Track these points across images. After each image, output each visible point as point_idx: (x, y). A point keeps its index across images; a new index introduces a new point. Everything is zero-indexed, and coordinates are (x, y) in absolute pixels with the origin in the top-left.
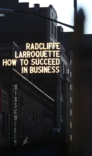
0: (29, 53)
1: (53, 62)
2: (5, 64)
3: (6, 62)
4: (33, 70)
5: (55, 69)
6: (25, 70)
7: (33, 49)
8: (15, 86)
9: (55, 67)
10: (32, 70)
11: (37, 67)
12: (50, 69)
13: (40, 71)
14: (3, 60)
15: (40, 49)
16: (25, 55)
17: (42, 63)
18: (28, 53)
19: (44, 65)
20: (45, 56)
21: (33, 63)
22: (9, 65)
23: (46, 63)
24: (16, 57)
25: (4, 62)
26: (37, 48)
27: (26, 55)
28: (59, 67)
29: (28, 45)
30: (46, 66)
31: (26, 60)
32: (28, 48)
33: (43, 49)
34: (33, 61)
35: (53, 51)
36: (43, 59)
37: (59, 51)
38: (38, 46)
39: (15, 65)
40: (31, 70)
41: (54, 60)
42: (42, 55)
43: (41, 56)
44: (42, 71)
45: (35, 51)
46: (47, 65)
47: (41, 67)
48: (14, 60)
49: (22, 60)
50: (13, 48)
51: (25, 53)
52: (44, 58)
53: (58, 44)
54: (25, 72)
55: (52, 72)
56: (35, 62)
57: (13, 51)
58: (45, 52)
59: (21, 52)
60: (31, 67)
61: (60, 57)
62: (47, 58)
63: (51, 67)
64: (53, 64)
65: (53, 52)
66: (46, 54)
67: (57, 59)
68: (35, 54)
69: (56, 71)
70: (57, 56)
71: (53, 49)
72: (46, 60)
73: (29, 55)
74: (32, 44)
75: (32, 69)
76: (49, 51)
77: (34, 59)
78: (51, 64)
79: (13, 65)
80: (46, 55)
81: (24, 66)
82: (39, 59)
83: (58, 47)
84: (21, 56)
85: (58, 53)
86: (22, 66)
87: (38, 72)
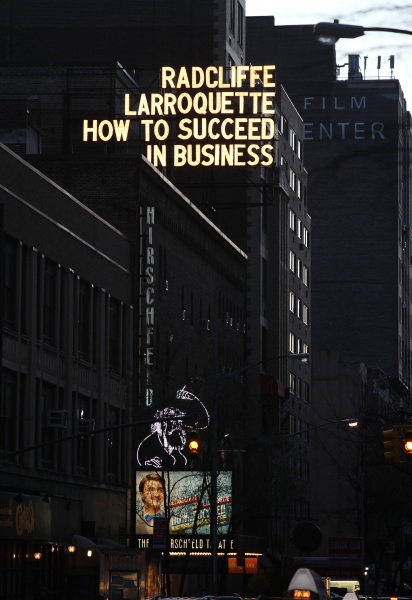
1: (252, 129)
2: (90, 135)
3: (92, 130)
4: (186, 156)
5: (258, 152)
6: (157, 156)
7: (183, 86)
8: (148, 212)
9: (257, 147)
10: (182, 156)
11: (198, 147)
12: (241, 154)
13: (207, 159)
14: (86, 122)
15: (210, 86)
16: (158, 105)
18: (166, 99)
19: (221, 141)
20: (224, 111)
21: (185, 133)
22: (106, 139)
23: (228, 134)
24: (128, 112)
25: (86, 130)
26: (198, 82)
27: (162, 106)
29: (168, 73)
30: (228, 143)
31: (161, 121)
32: (167, 81)
33: (220, 86)
34: (186, 125)
35: (251, 94)
36: (217, 121)
37: (273, 94)
38: (202, 75)
39: (125, 139)
40: (177, 156)
41: (255, 125)
42: (215, 108)
43: (212, 111)
44: (214, 160)
45: (193, 92)
46: (233, 141)
47: (211, 147)
48: (121, 121)
49: (147, 123)
50: (117, 81)
52: (222, 117)
53: (270, 72)
54: (159, 161)
55: (247, 164)
56: (192, 129)
57: (118, 93)
58: (224, 98)
59: (143, 96)
60: (177, 147)
62: (233, 117)
63: (243, 146)
64: (251, 137)
65: (252, 98)
66: (229, 103)
67: (264, 121)
68: (193, 103)
69: (260, 161)
70: (265, 111)
71: (252, 85)
72: (228, 124)
73: (172, 104)
74: (183, 71)
75: (180, 151)
76: (237, 94)
77: (189, 121)
78: (244, 137)
79: (119, 140)
80: (228, 107)
81: (154, 141)
82: (204, 120)
83: (270, 81)
84: (144, 110)
85: (269, 98)
86: (149, 143)
87: (200, 164)
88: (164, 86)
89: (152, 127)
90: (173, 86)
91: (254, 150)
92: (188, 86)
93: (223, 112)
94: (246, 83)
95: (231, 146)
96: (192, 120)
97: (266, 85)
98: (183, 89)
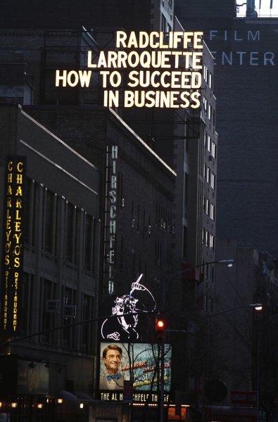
0: (123, 56)
1: (184, 80)
2: (61, 81)
3: (63, 78)
4: (134, 99)
5: (189, 98)
6: (111, 99)
7: (133, 46)
9: (188, 94)
10: (131, 99)
11: (143, 92)
12: (176, 99)
13: (150, 102)
14: (58, 72)
15: (153, 46)
16: (113, 60)
17: (156, 83)
19: (161, 88)
20: (164, 66)
21: (133, 82)
22: (73, 85)
23: (166, 83)
24: (90, 65)
25: (58, 78)
26: (144, 43)
27: (116, 61)
29: (122, 36)
30: (166, 90)
31: (115, 73)
32: (120, 42)
33: (161, 47)
34: (134, 76)
35: (184, 53)
36: (158, 73)
37: (201, 54)
38: (147, 38)
40: (127, 99)
41: (186, 77)
42: (156, 63)
43: (154, 66)
44: (155, 103)
45: (140, 51)
46: (170, 89)
47: (153, 93)
48: (85, 72)
49: (104, 73)
50: (82, 40)
52: (161, 70)
53: (198, 37)
54: (113, 103)
55: (180, 107)
56: (139, 79)
57: (82, 50)
58: (163, 56)
59: (102, 53)
60: (127, 93)
61: (203, 68)
62: (170, 70)
63: (178, 93)
64: (184, 86)
65: (185, 56)
66: (167, 59)
67: (194, 74)
68: (140, 59)
69: (190, 104)
70: (194, 66)
71: (185, 46)
72: (166, 76)
73: (123, 60)
74: (133, 34)
75: (129, 96)
76: (174, 53)
77: (136, 73)
78: (178, 86)
79: (83, 86)
80: (166, 63)
81: (109, 87)
82: (148, 73)
83: (198, 44)
84: (102, 64)
85: (197, 57)
86: (105, 89)
87: (144, 106)
88: (118, 46)
89: (108, 77)
90: (125, 46)
91: (185, 96)
92: (136, 46)
93: (162, 67)
94: (180, 45)
95: (168, 93)
96: (139, 72)
97: (196, 46)
98: (133, 48)
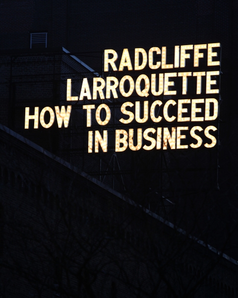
0: (112, 83)
1: (195, 110)
2: (32, 122)
3: (34, 118)
4: (128, 140)
5: (201, 134)
6: (98, 141)
7: (126, 68)
9: (200, 129)
10: (124, 141)
11: (140, 131)
12: (184, 137)
13: (149, 143)
14: (27, 109)
15: (152, 67)
16: (100, 89)
17: (157, 116)
18: (108, 82)
19: (164, 124)
20: (168, 93)
21: (127, 117)
22: (47, 126)
23: (170, 116)
24: (69, 98)
25: (28, 117)
26: (140, 63)
27: (104, 90)
28: (214, 129)
29: (111, 56)
30: (171, 126)
31: (103, 106)
32: (109, 64)
33: (163, 67)
34: (128, 108)
35: (195, 74)
36: (160, 103)
37: (217, 73)
38: (145, 56)
39: (66, 126)
40: (118, 141)
41: (198, 106)
42: (157, 90)
43: (154, 93)
44: (156, 144)
45: (135, 74)
46: (176, 124)
47: (153, 130)
48: (63, 107)
49: (88, 108)
51: (99, 84)
52: (163, 98)
53: (214, 50)
54: (100, 148)
55: (189, 147)
56: (134, 113)
58: (167, 79)
59: (85, 81)
60: (118, 132)
61: (220, 91)
62: (176, 98)
63: (186, 128)
64: (194, 119)
65: (196, 78)
66: (172, 84)
67: (208, 101)
68: (135, 86)
69: (204, 143)
70: (209, 91)
71: (196, 64)
72: (171, 106)
73: (113, 88)
74: (126, 53)
75: (122, 136)
76: (180, 74)
77: (131, 105)
78: (187, 119)
79: (60, 126)
80: (170, 88)
81: (95, 127)
82: (146, 103)
83: (214, 59)
84: (85, 95)
85: (213, 78)
86: (90, 129)
87: (142, 149)
88: (106, 69)
89: (93, 112)
90: (115, 69)
91: (197, 132)
92: (130, 68)
93: (165, 94)
94: (189, 62)
96: (134, 103)
97: (210, 63)
98: (126, 71)
